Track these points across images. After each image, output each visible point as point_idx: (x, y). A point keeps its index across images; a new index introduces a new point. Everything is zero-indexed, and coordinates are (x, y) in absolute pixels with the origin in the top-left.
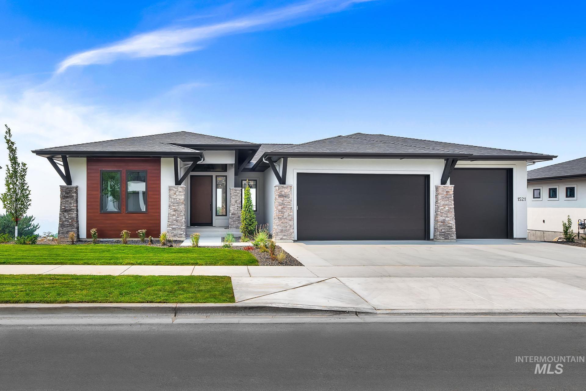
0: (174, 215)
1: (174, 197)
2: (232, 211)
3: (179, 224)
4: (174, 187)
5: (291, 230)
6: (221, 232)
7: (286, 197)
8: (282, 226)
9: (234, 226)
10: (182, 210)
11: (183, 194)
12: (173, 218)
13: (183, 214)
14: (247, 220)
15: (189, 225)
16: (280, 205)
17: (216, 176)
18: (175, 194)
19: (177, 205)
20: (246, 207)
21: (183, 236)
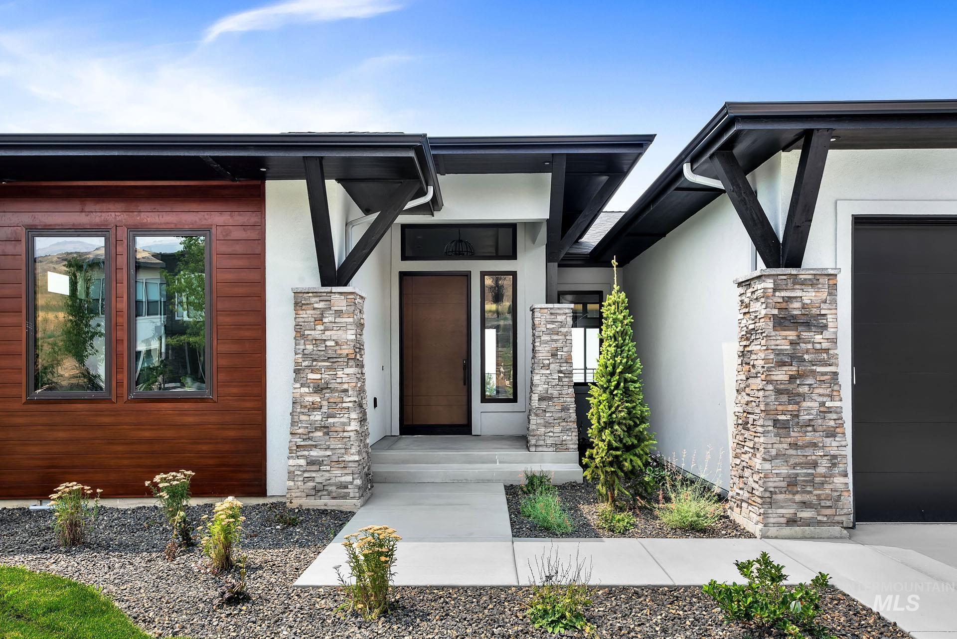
0: (315, 407)
1: (316, 334)
2: (540, 389)
3: (333, 443)
4: (316, 294)
5: (837, 480)
6: (500, 462)
7: (807, 325)
8: (792, 461)
9: (549, 441)
10: (345, 386)
11: (351, 320)
12: (312, 417)
13: (350, 405)
14: (616, 427)
15: (396, 431)
16: (782, 364)
17: (483, 274)
18: (319, 320)
19: (328, 368)
20: (612, 374)
21: (352, 491)
